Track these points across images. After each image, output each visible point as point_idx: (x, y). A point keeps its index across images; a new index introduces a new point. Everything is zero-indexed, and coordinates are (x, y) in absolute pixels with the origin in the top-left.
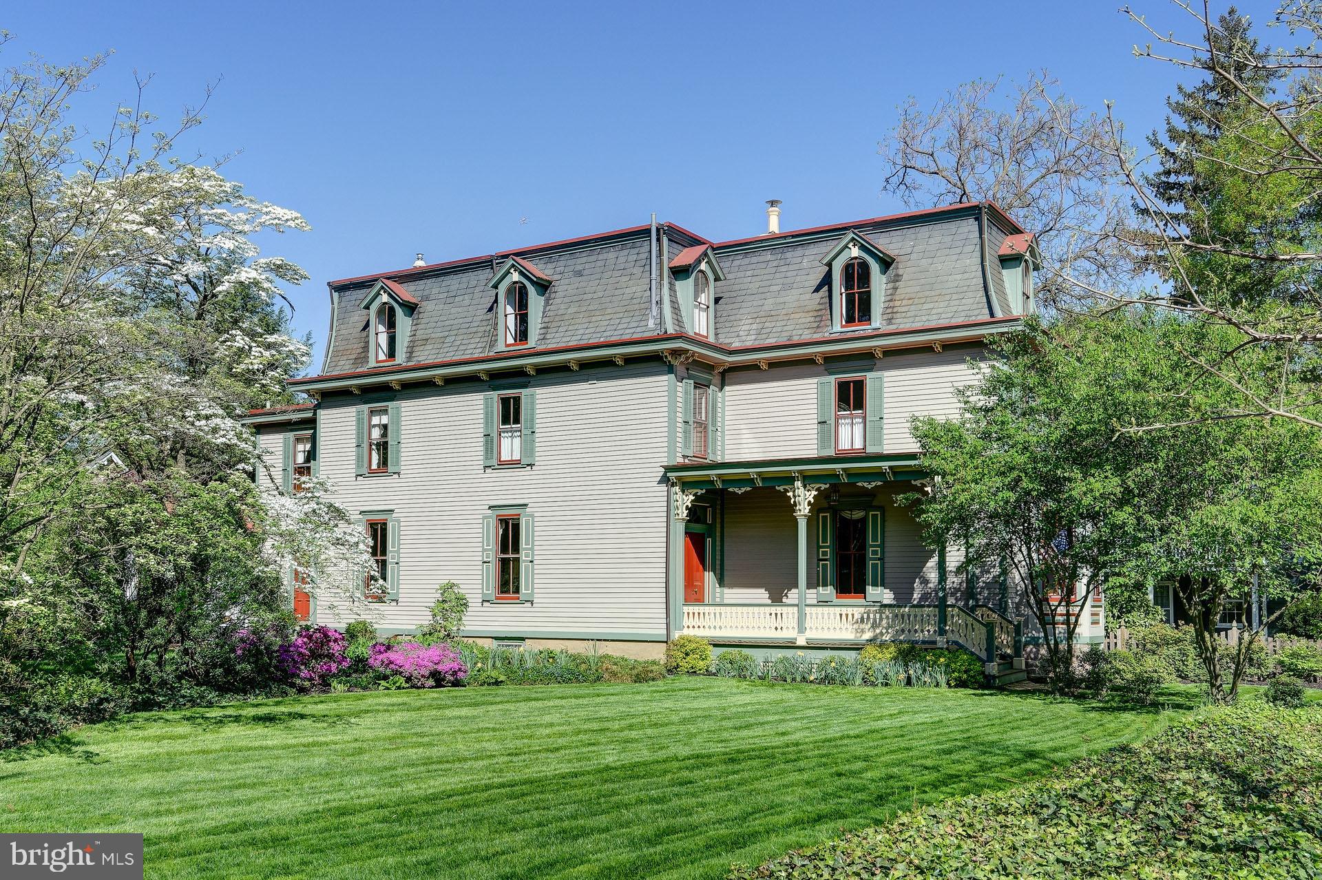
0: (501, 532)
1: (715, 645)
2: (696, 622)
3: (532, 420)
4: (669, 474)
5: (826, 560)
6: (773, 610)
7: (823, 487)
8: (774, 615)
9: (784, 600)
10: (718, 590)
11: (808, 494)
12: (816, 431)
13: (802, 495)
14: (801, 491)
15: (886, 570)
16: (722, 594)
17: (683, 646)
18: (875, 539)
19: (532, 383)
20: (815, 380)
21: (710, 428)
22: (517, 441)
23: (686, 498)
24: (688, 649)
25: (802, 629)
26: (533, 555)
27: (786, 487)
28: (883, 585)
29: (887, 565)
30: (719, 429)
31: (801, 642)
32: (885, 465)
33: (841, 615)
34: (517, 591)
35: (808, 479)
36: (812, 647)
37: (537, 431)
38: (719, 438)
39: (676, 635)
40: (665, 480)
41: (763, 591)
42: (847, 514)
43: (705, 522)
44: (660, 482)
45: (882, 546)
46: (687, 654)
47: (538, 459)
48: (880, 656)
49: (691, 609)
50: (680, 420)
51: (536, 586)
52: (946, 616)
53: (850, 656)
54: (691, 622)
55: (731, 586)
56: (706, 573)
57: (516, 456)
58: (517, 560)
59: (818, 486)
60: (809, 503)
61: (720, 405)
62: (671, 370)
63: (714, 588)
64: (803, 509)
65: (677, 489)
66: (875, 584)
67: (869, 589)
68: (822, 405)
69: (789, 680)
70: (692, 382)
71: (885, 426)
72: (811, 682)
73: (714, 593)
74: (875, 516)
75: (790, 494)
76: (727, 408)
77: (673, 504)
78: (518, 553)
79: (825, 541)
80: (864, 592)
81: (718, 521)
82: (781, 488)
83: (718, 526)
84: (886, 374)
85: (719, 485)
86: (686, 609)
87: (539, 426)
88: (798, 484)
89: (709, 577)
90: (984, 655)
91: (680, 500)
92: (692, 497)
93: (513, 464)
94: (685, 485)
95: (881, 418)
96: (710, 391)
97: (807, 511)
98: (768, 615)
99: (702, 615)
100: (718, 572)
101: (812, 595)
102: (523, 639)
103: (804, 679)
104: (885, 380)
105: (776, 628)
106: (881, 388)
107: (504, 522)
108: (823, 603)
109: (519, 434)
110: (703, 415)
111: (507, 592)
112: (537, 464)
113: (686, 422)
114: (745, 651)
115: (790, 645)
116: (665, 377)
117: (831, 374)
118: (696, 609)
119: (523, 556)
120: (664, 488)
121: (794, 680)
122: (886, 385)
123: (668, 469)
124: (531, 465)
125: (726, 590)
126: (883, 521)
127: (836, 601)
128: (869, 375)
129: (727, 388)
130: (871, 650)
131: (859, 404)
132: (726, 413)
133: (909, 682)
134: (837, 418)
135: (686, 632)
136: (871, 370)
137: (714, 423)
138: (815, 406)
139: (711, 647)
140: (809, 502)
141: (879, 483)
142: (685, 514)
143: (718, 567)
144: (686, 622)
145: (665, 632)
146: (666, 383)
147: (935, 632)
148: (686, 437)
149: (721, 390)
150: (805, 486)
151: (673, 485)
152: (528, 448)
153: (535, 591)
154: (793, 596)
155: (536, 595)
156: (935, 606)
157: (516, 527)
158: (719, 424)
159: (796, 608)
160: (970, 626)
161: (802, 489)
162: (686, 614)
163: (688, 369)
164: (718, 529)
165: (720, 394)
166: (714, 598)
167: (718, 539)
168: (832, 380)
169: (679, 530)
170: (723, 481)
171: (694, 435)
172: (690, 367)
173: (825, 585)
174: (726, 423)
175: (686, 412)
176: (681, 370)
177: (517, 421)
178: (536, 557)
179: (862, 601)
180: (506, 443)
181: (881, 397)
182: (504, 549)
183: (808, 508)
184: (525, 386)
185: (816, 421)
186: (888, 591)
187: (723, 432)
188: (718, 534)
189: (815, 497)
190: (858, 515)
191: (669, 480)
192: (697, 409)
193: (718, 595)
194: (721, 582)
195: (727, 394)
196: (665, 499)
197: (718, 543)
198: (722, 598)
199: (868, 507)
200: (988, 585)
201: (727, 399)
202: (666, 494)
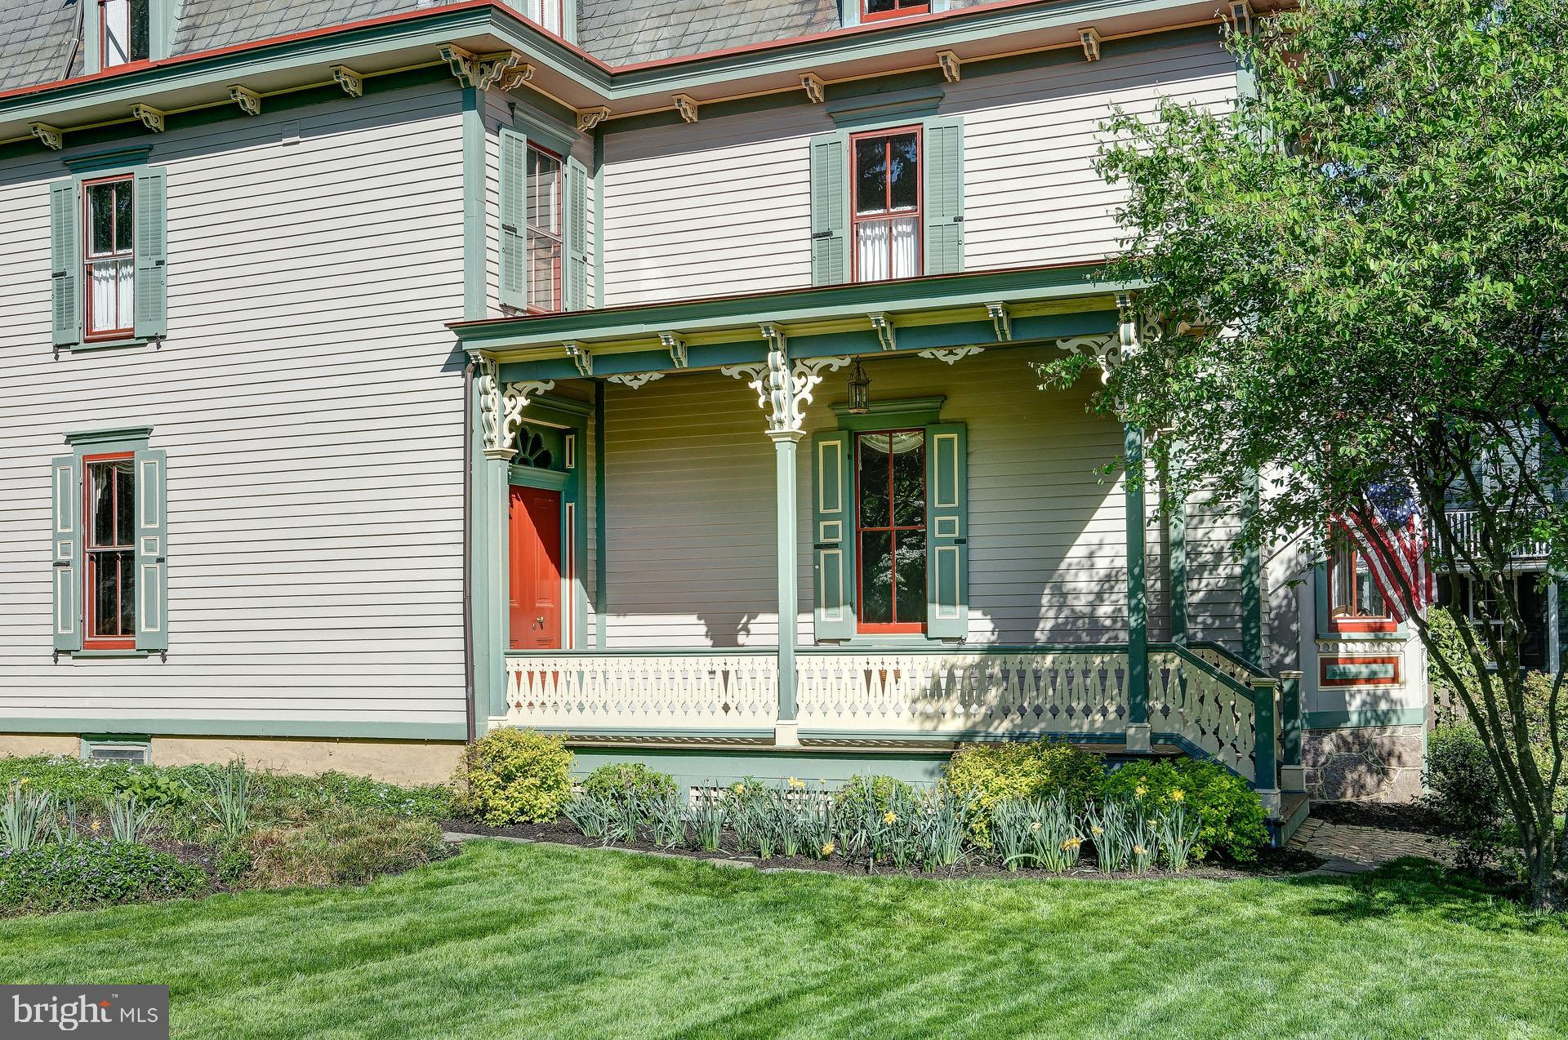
0: (97, 495)
1: (579, 750)
2: (537, 694)
3: (158, 236)
4: (466, 345)
5: (835, 546)
6: (718, 662)
7: (837, 364)
8: (719, 676)
9: (742, 639)
10: (592, 618)
11: (799, 383)
12: (807, 256)
13: (786, 386)
14: (782, 376)
15: (973, 567)
16: (602, 627)
17: (499, 756)
18: (946, 496)
19: (157, 150)
20: (805, 141)
21: (568, 252)
22: (127, 287)
23: (509, 404)
24: (511, 764)
25: (787, 708)
26: (166, 545)
27: (747, 368)
28: (966, 601)
29: (973, 555)
30: (590, 259)
31: (787, 739)
32: (994, 298)
33: (868, 674)
34: (128, 630)
35: (798, 346)
36: (816, 749)
37: (170, 259)
38: (591, 281)
39: (489, 724)
40: (459, 361)
41: (693, 619)
42: (879, 443)
43: (561, 467)
44: (448, 367)
45: (964, 511)
46: (509, 778)
47: (175, 328)
48: (1001, 781)
49: (524, 664)
50: (496, 222)
51: (172, 616)
52: (1146, 675)
53: (914, 776)
54: (524, 694)
55: (622, 610)
56: (565, 583)
57: (126, 322)
58: (129, 557)
59: (823, 362)
60: (803, 404)
61: (590, 205)
62: (469, 99)
63: (583, 614)
64: (789, 419)
65: (487, 381)
66: (947, 600)
67: (935, 611)
68: (820, 195)
69: (766, 854)
70: (523, 137)
71: (967, 238)
72: (826, 858)
73: (584, 625)
74: (946, 445)
75: (756, 385)
76: (607, 213)
77: (478, 418)
78: (132, 542)
79: (831, 502)
80: (924, 619)
81: (591, 464)
82: (734, 372)
83: (591, 475)
84: (969, 117)
85: (588, 369)
86: (512, 664)
87: (175, 246)
88: (776, 358)
89: (571, 592)
90: (1248, 771)
91: (496, 408)
92: (523, 402)
93: (121, 339)
94: (508, 373)
95: (959, 219)
96: (567, 169)
97: (798, 423)
98: (706, 676)
99: (549, 678)
100: (592, 577)
101: (805, 627)
102: (145, 738)
103: (807, 851)
104: (968, 131)
105: (726, 708)
106: (956, 152)
107: (100, 469)
108: (828, 645)
109: (130, 270)
110: (553, 220)
111: (112, 631)
112: (170, 335)
113: (509, 229)
114: (655, 766)
115: (761, 748)
116: (457, 119)
117: (840, 124)
118: (537, 664)
119: (141, 548)
120: (456, 379)
121: (779, 851)
122: (967, 143)
123: (467, 330)
124: (157, 339)
125: (611, 619)
126: (966, 454)
127: (858, 639)
128: (929, 122)
129: (606, 169)
130: (972, 766)
131: (907, 191)
132: (607, 224)
133: (1089, 851)
134: (855, 225)
135: (513, 719)
136: (933, 110)
137: (578, 242)
138: (806, 199)
139: (569, 757)
140: (803, 402)
141: (975, 350)
142: (508, 442)
143: (592, 567)
144: (513, 694)
145: (462, 718)
146: (459, 132)
147: (1120, 711)
148: (508, 263)
149: (594, 172)
150: (792, 365)
151: (478, 371)
152: (150, 301)
153: (172, 627)
154: (762, 629)
155: (172, 638)
156: (1123, 650)
157: (127, 485)
158: (590, 248)
159: (773, 659)
160: (1210, 699)
161: (784, 371)
162: (513, 678)
163: (512, 106)
164: (591, 484)
165: (590, 183)
166: (584, 635)
167: (591, 505)
168: (843, 135)
169: (495, 478)
170: (597, 360)
171: (527, 262)
172: (519, 103)
173: (832, 603)
174: (607, 246)
175: (508, 204)
176: (496, 103)
177: (125, 240)
178: (171, 550)
179: (916, 638)
180: (103, 292)
181: (956, 171)
182: (104, 535)
183: (799, 417)
184: (141, 157)
185: (807, 234)
186: (978, 614)
187: (599, 266)
188: (591, 493)
189: (816, 390)
190: (906, 442)
191: (468, 359)
192: (536, 208)
193: (592, 629)
194: (600, 603)
195: (607, 181)
196: (461, 405)
197: (591, 514)
198: (601, 636)
199: (928, 423)
200: (1214, 600)
201: (607, 192)
202: (461, 393)
